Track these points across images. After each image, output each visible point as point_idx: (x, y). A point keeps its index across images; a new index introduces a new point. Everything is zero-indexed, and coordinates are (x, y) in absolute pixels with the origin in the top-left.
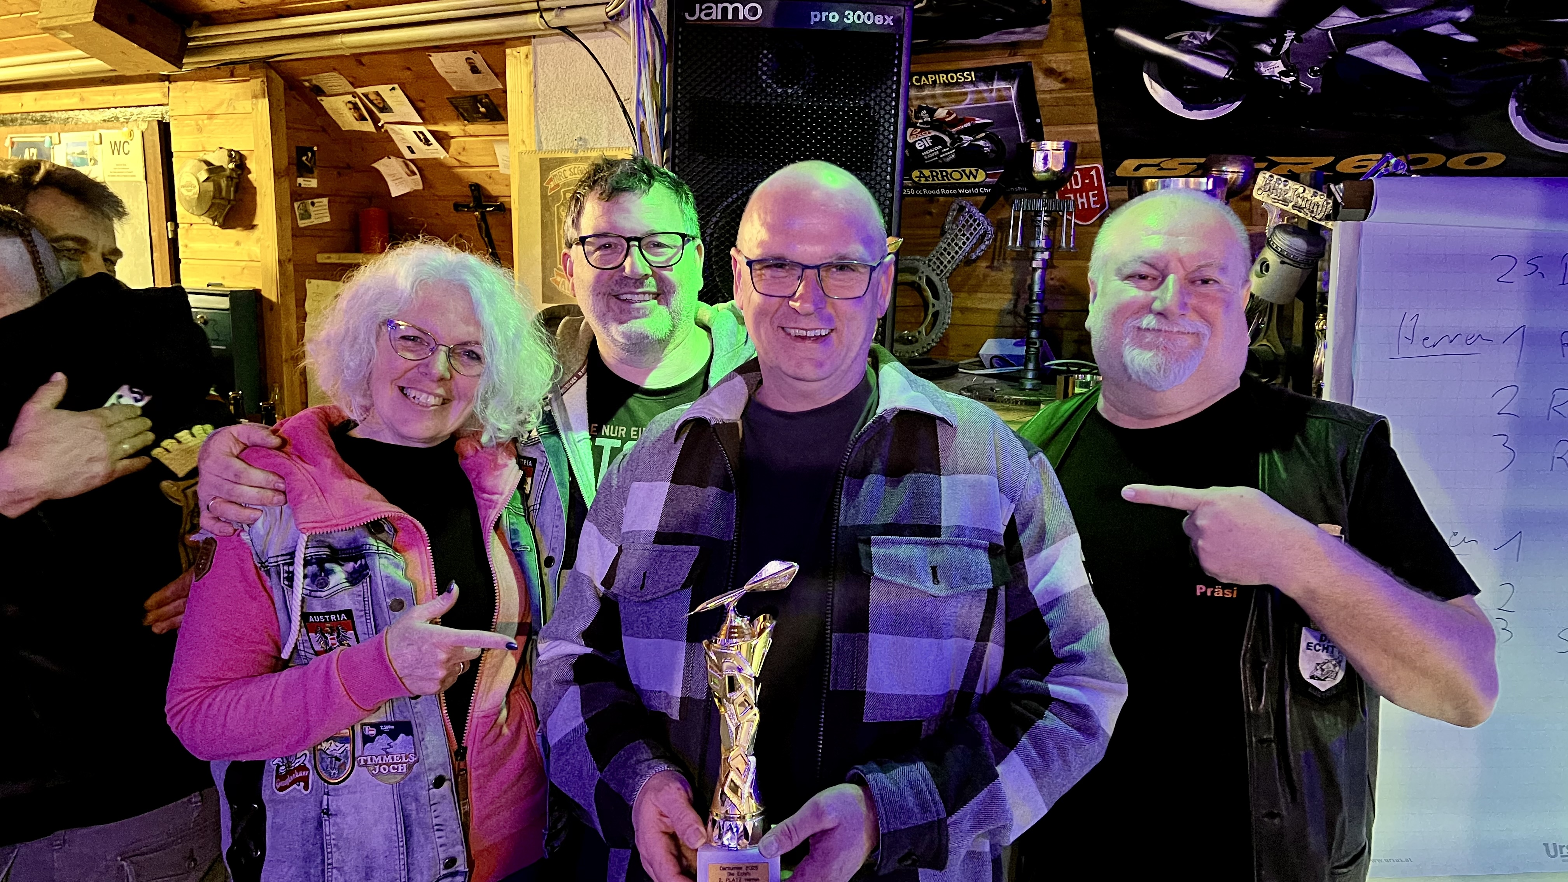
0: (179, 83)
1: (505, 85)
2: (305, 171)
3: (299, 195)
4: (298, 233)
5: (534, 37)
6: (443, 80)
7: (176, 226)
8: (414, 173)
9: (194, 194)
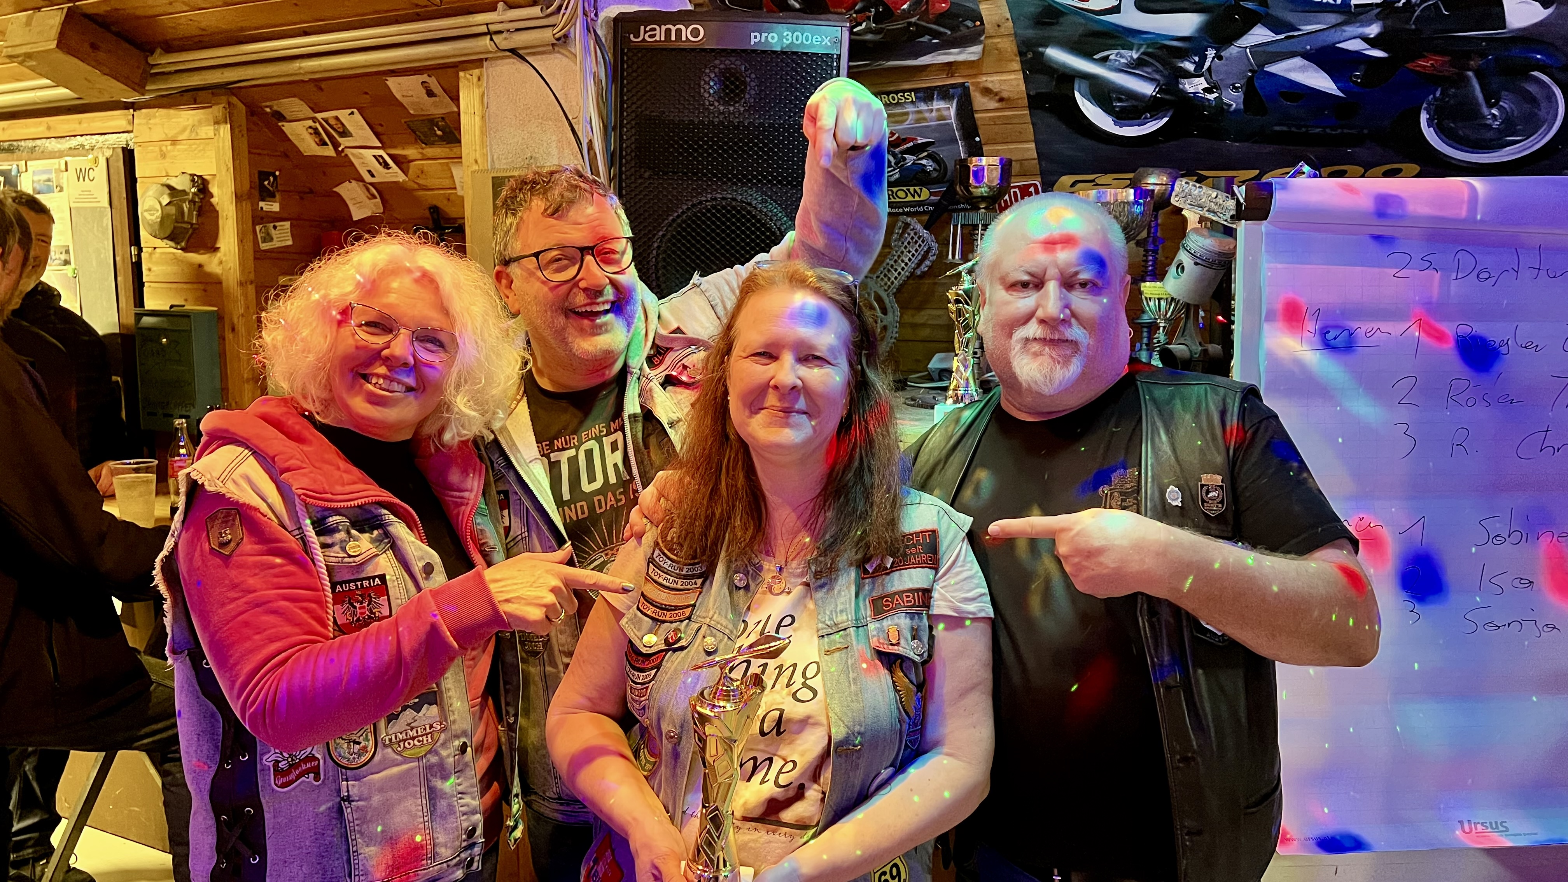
0: (143, 111)
1: (458, 107)
2: (266, 194)
3: (260, 218)
4: (260, 256)
5: (486, 59)
6: (401, 105)
7: (140, 250)
8: (374, 197)
9: (157, 218)
